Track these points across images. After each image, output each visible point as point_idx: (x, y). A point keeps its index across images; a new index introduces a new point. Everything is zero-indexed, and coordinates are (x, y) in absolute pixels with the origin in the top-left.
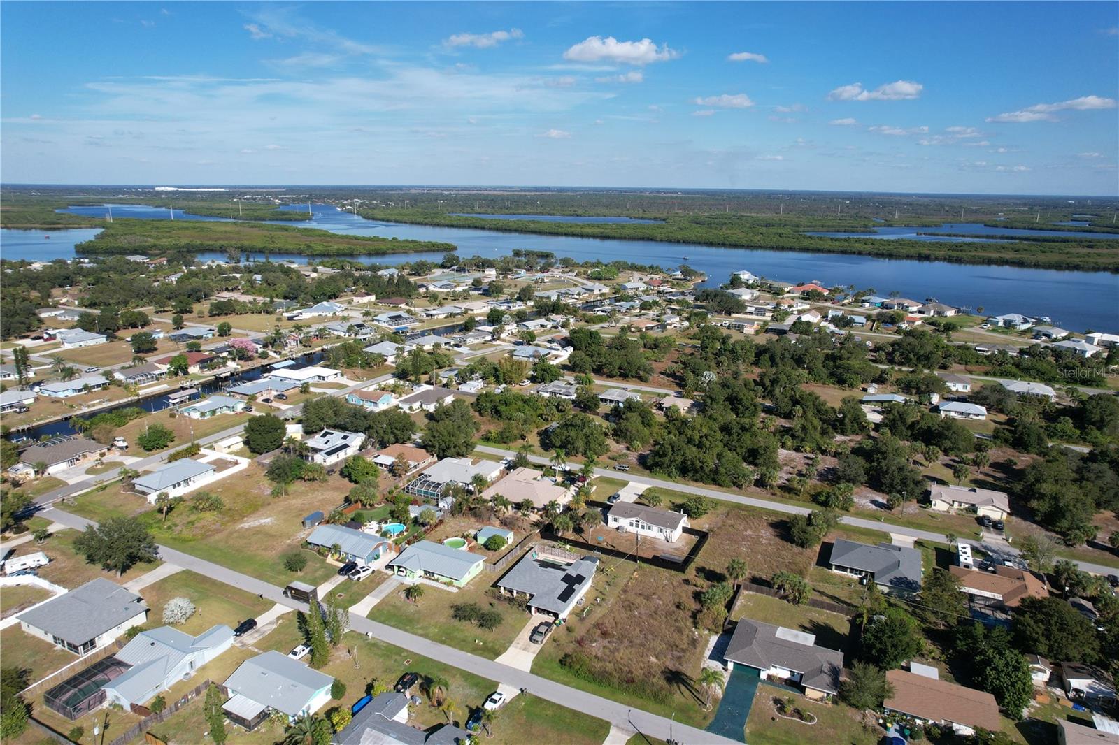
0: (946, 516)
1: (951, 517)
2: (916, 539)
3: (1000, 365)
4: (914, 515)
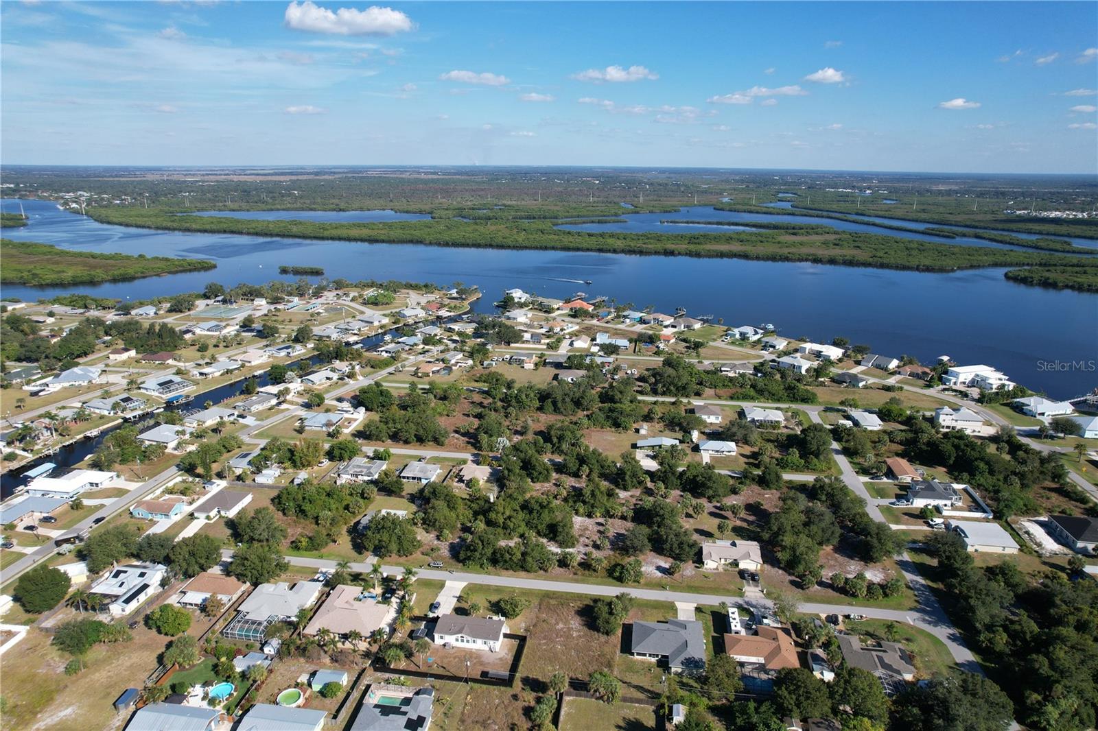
0: (716, 573)
1: (719, 574)
2: (695, 605)
3: (741, 387)
4: (692, 577)
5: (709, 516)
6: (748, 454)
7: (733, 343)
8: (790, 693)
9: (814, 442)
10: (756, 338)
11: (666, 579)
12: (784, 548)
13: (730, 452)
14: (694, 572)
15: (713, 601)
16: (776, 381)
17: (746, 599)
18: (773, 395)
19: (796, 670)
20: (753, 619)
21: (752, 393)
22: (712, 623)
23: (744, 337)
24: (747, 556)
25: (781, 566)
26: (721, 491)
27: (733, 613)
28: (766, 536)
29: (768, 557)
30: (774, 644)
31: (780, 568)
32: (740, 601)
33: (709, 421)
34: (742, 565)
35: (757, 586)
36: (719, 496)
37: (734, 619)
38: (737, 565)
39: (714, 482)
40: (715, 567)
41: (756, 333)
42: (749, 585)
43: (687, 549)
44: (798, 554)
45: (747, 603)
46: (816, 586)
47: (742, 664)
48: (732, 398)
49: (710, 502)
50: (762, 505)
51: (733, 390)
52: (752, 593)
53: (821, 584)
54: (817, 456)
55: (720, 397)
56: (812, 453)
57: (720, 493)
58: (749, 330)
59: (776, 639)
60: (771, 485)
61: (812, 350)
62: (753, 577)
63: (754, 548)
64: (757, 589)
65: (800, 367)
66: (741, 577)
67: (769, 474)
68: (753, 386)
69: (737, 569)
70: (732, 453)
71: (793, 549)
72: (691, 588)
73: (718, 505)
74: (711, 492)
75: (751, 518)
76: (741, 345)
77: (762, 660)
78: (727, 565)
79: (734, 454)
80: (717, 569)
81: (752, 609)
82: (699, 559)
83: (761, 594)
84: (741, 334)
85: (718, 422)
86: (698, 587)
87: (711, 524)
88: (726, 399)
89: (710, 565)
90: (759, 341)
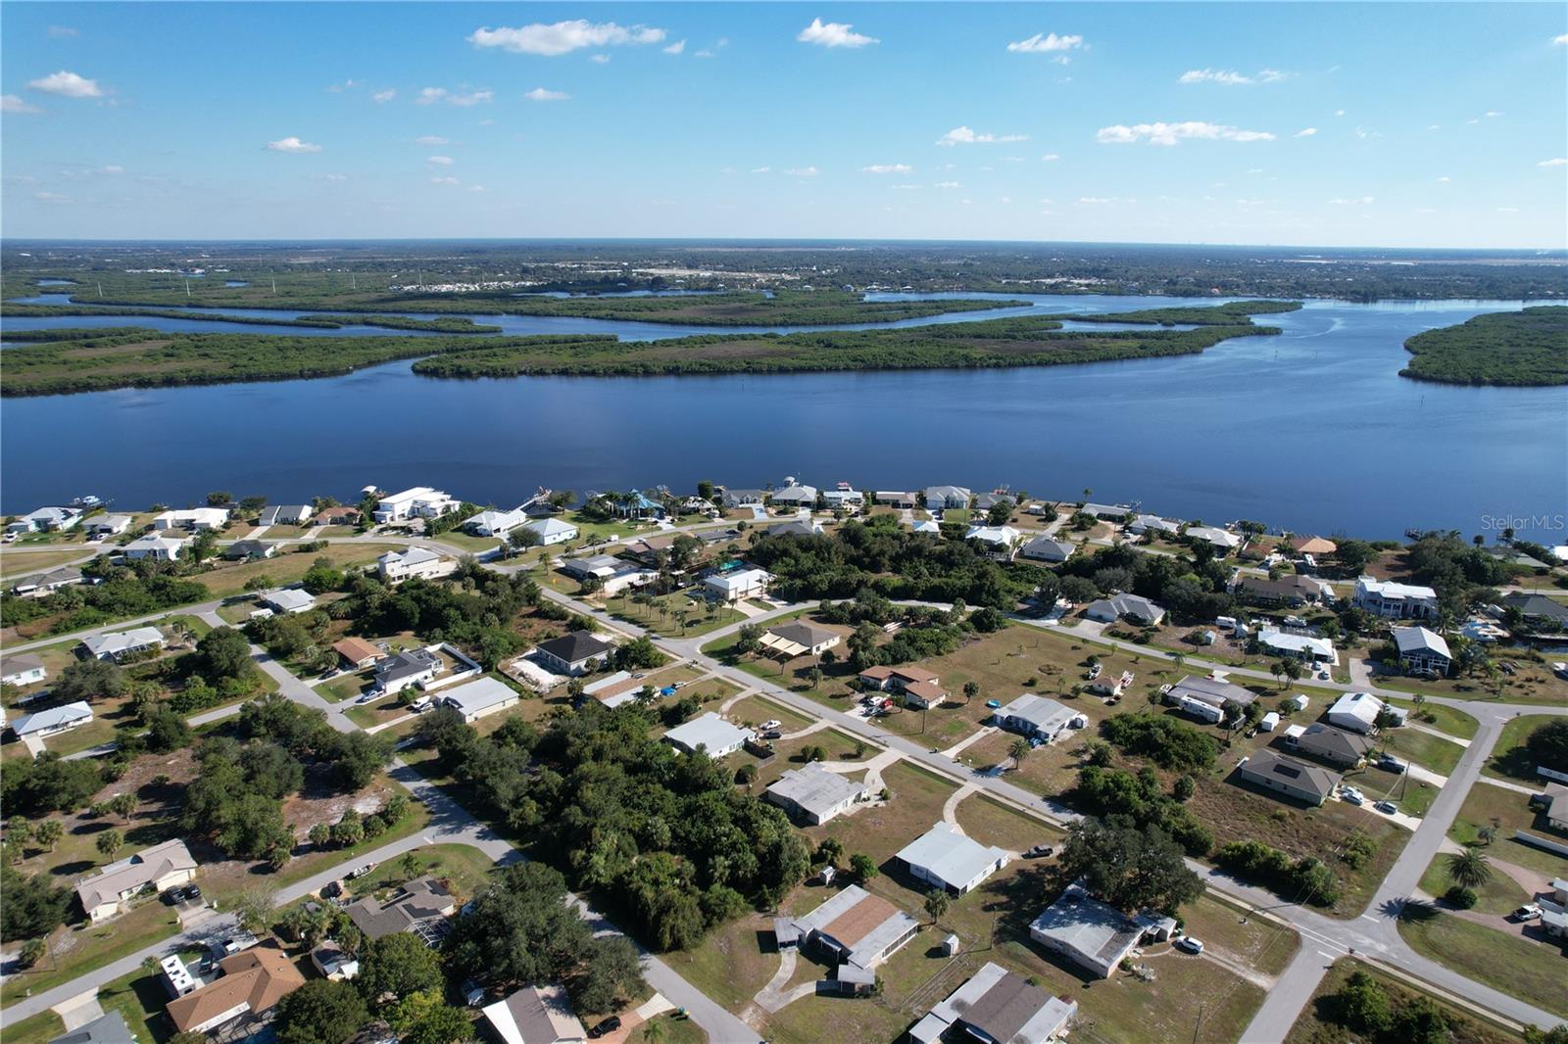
0: (120, 921)
1: (126, 919)
2: (96, 990)
3: (67, 608)
4: (73, 950)
5: (74, 837)
6: (116, 710)
7: (27, 541)
8: (303, 1026)
9: (223, 656)
10: (70, 523)
11: (22, 978)
12: (224, 828)
13: (80, 719)
14: (75, 940)
15: (129, 965)
16: (130, 583)
17: (188, 932)
18: (132, 605)
19: (301, 989)
20: (208, 956)
21: (92, 612)
22: (138, 1001)
23: (46, 527)
24: (168, 866)
25: (230, 854)
26: (84, 787)
27: (172, 965)
28: (189, 822)
29: (204, 851)
30: (256, 972)
31: (228, 859)
32: (177, 940)
33: (19, 683)
34: (163, 885)
35: (200, 903)
36: (83, 796)
37: (177, 972)
38: (154, 889)
39: (66, 778)
40: (114, 911)
41: (68, 515)
42: (184, 908)
43: (48, 909)
44: (249, 826)
45: (192, 937)
46: (293, 858)
47: (213, 1033)
48: (55, 632)
49: (69, 813)
50: (167, 779)
51: (53, 619)
52: (194, 918)
53: (298, 851)
54: (234, 674)
55: (30, 637)
56: (225, 673)
57: (83, 791)
58: (53, 514)
59: (255, 963)
60: (173, 744)
61: (178, 522)
62: (188, 893)
63: (175, 850)
64: (201, 908)
65: (165, 552)
66: (167, 905)
67: (164, 728)
68: (91, 602)
69: (156, 895)
70: (85, 720)
71: (240, 822)
72: (77, 968)
73: (87, 811)
74: (65, 797)
75: (155, 807)
76: (42, 541)
77: (244, 1007)
78: (136, 897)
79: (89, 719)
80: (119, 912)
81: (202, 942)
82: (77, 913)
83: (211, 912)
84: (38, 523)
85: (40, 678)
86: (91, 959)
87: (85, 847)
88: (44, 637)
89: (101, 913)
90: (78, 527)
